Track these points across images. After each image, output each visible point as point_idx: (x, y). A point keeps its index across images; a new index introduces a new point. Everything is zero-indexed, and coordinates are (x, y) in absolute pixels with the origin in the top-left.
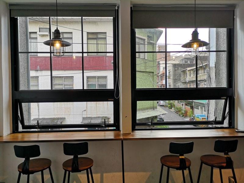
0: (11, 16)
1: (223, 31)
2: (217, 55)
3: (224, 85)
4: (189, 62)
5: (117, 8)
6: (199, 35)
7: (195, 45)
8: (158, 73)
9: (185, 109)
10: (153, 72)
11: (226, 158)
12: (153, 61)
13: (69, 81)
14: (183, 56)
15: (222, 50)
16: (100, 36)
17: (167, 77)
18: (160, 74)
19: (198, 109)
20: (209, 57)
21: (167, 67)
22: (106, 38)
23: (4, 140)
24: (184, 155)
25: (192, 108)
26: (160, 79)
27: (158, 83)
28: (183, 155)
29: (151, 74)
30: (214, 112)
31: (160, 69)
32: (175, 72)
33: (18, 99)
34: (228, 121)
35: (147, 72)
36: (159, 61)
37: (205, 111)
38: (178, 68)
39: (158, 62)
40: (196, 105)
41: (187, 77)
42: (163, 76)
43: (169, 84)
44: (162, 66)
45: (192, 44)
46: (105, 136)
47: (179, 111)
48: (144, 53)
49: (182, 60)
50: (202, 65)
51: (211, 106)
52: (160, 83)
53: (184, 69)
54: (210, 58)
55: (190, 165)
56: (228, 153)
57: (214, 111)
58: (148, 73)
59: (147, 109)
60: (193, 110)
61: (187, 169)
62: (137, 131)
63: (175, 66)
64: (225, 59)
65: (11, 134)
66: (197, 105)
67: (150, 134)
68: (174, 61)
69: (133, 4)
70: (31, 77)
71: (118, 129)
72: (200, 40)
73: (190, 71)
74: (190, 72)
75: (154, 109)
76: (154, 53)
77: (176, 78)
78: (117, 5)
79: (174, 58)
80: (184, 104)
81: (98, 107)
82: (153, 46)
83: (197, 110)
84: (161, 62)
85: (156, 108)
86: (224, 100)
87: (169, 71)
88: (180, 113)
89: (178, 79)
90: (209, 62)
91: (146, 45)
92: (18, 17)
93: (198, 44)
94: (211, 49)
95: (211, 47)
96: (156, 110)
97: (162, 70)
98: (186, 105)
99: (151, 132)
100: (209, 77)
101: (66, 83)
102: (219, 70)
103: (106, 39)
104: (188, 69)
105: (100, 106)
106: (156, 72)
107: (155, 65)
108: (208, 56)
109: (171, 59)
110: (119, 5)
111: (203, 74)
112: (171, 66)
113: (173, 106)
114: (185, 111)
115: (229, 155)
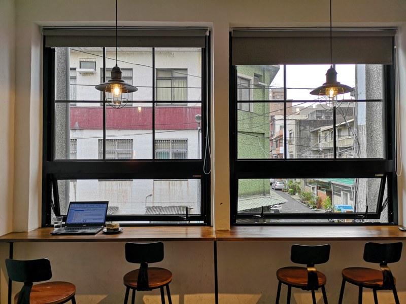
0: (46, 46)
1: (377, 69)
2: (367, 107)
3: (380, 154)
4: (323, 118)
5: (208, 34)
6: (337, 75)
7: (332, 92)
8: (272, 136)
9: (317, 195)
10: (264, 134)
11: (384, 272)
12: (264, 115)
13: (125, 147)
14: (314, 107)
15: (376, 99)
16: (176, 75)
17: (287, 142)
18: (275, 137)
19: (340, 195)
20: (356, 110)
21: (287, 125)
22: (187, 77)
23: (29, 238)
24: (315, 265)
25: (329, 193)
26: (275, 145)
27: (271, 151)
28: (312, 266)
29: (261, 137)
30: (365, 201)
31: (274, 127)
32: (300, 134)
33: (52, 174)
34: (387, 213)
35: (254, 133)
36: (274, 116)
37: (351, 199)
38: (305, 128)
39: (272, 117)
40: (336, 189)
41: (320, 142)
42: (280, 140)
43: (291, 154)
44: (279, 124)
45: (327, 89)
46: (187, 234)
47: (308, 199)
48: (248, 103)
49: (312, 113)
50: (345, 123)
51: (361, 190)
52: (274, 152)
53: (316, 129)
54: (358, 111)
55: (325, 282)
56: (386, 264)
57: (365, 198)
58: (255, 135)
59: (254, 195)
60: (331, 197)
61: (320, 289)
62: (238, 227)
63: (300, 123)
64: (381, 112)
65: (39, 228)
66: (338, 189)
67: (260, 232)
68: (298, 116)
69: (233, 28)
70: (71, 140)
71: (208, 223)
72: (339, 83)
73: (326, 132)
74: (326, 134)
75: (264, 195)
76: (266, 103)
77: (303, 143)
78: (208, 28)
79: (298, 110)
80: (316, 186)
81: (172, 189)
82: (264, 91)
83: (338, 197)
84: (276, 117)
85: (269, 193)
86: (380, 179)
87: (291, 132)
88: (309, 202)
89: (305, 144)
90: (356, 118)
91: (252, 90)
92: (56, 48)
93: (336, 89)
94: (359, 96)
95: (359, 92)
96: (268, 197)
97: (278, 130)
98: (319, 188)
99: (261, 229)
100: (357, 142)
101: (120, 150)
102: (372, 131)
103: (187, 79)
104: (323, 128)
105: (175, 188)
106: (269, 133)
107: (266, 122)
108: (355, 108)
109: (293, 111)
110: (212, 29)
111: (347, 137)
112: (294, 123)
113: (298, 191)
114: (317, 200)
115: (387, 267)
